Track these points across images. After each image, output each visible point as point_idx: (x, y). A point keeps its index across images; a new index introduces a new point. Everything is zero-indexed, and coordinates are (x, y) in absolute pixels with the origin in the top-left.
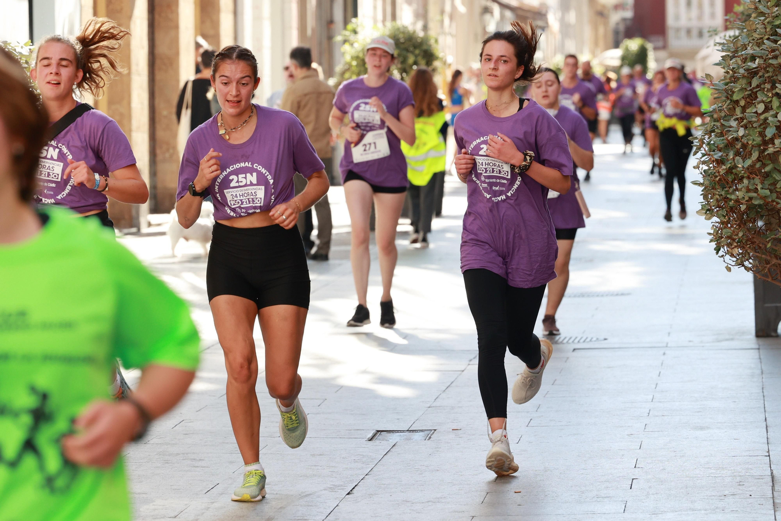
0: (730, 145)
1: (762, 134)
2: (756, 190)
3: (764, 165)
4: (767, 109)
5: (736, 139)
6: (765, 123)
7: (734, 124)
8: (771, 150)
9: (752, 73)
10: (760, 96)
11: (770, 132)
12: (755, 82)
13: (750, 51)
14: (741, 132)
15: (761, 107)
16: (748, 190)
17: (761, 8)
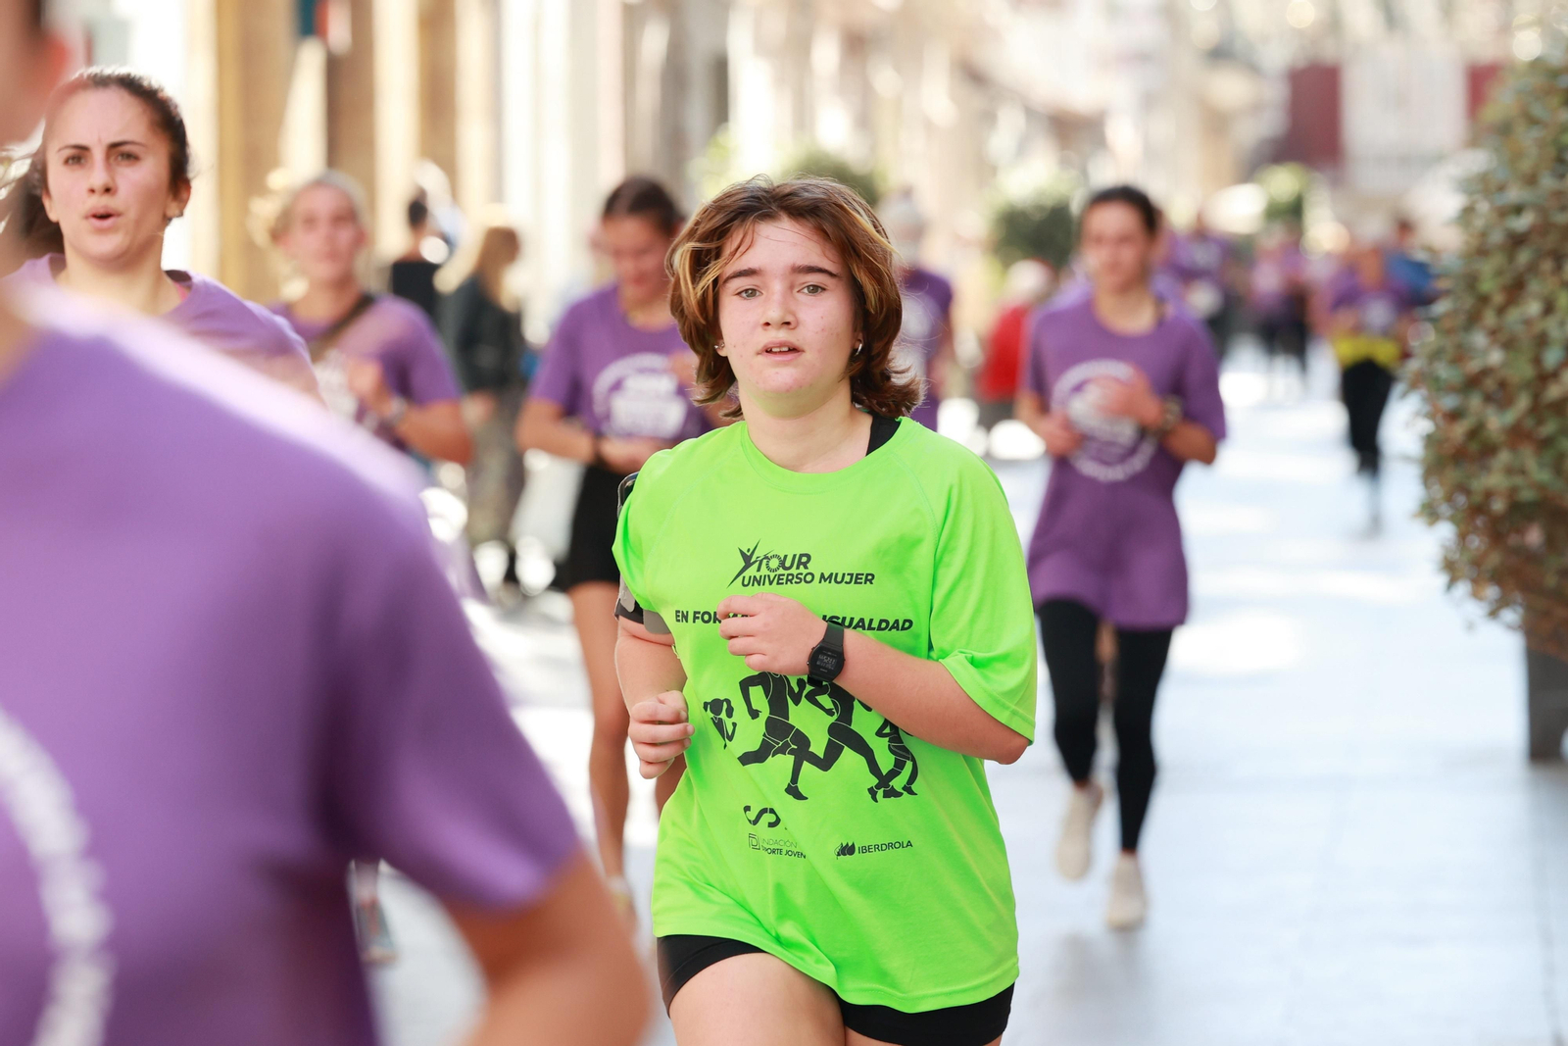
0: (1472, 383)
1: (1537, 361)
2: (1523, 472)
3: (1540, 422)
4: (1549, 308)
5: (1486, 372)
6: (1542, 341)
7: (1479, 339)
8: (1554, 392)
9: (1517, 241)
10: (1534, 286)
11: (1552, 357)
12: (1524, 257)
13: (1514, 194)
14: (1496, 357)
15: (1533, 308)
16: (1510, 471)
17: (1537, 110)
